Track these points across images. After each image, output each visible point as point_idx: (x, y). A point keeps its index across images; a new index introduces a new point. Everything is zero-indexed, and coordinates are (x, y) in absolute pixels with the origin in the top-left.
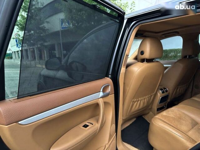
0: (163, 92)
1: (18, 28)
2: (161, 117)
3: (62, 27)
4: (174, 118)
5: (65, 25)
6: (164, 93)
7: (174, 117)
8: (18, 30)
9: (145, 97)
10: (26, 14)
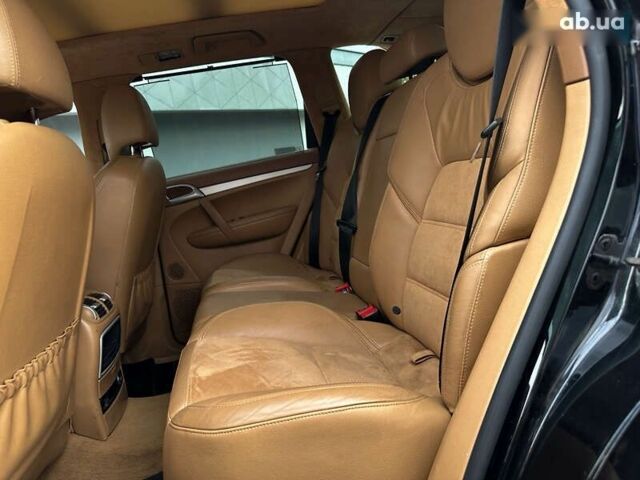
0: (100, 312)
2: (205, 391)
4: (247, 365)
6: (105, 313)
7: (241, 363)
9: (41, 356)
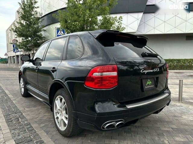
1: (16, 35)
3: (58, 35)
5: (61, 33)
8: (16, 36)
10: (25, 22)
